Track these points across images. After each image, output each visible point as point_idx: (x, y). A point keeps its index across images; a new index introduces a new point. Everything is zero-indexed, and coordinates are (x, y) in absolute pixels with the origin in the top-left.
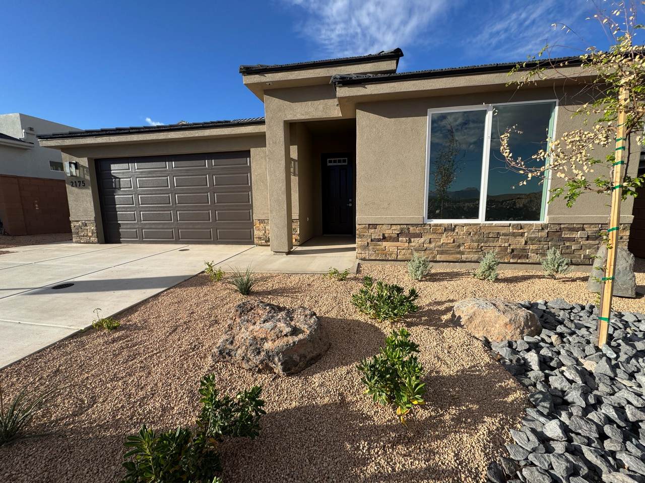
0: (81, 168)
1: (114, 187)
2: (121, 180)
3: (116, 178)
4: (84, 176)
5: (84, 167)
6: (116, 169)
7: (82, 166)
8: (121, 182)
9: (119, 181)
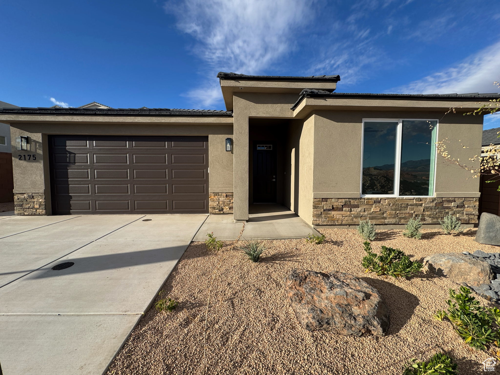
0: (33, 144)
1: (68, 161)
2: (77, 155)
3: (70, 153)
4: (36, 150)
5: (36, 142)
6: (71, 145)
7: (34, 141)
8: (76, 158)
9: (75, 157)
